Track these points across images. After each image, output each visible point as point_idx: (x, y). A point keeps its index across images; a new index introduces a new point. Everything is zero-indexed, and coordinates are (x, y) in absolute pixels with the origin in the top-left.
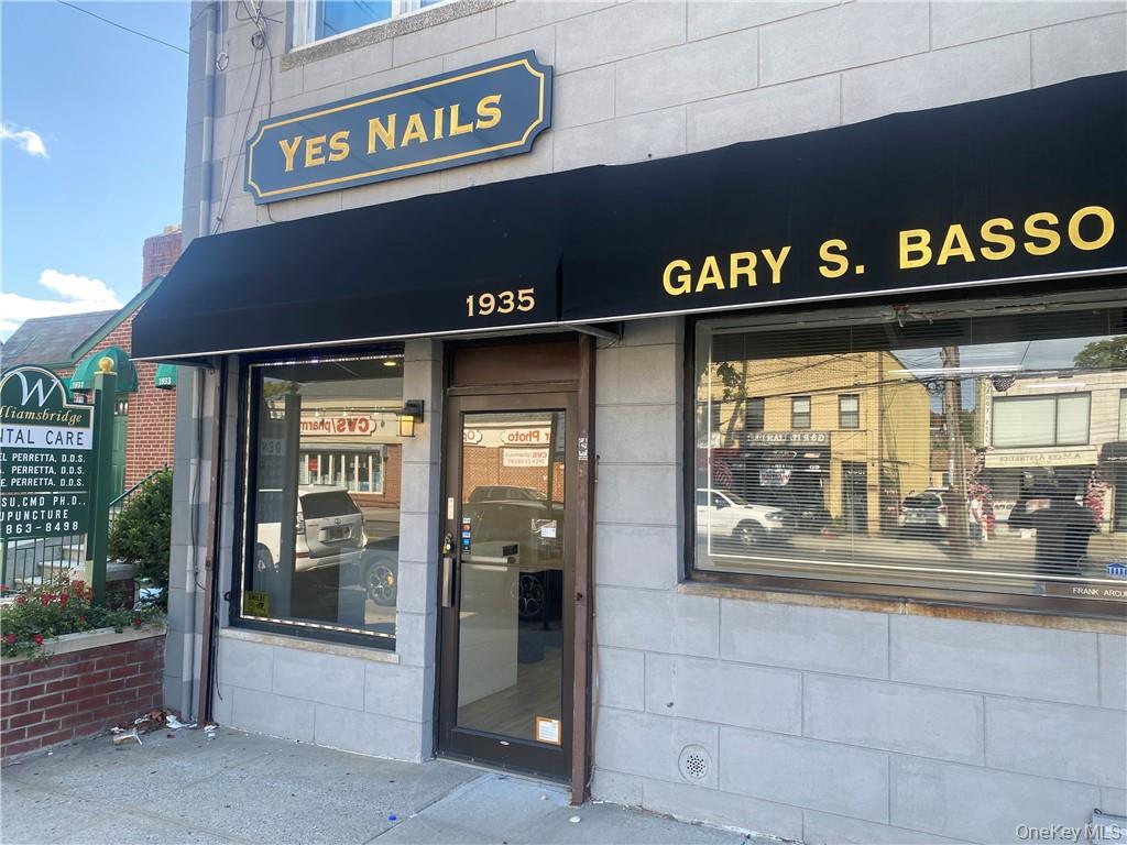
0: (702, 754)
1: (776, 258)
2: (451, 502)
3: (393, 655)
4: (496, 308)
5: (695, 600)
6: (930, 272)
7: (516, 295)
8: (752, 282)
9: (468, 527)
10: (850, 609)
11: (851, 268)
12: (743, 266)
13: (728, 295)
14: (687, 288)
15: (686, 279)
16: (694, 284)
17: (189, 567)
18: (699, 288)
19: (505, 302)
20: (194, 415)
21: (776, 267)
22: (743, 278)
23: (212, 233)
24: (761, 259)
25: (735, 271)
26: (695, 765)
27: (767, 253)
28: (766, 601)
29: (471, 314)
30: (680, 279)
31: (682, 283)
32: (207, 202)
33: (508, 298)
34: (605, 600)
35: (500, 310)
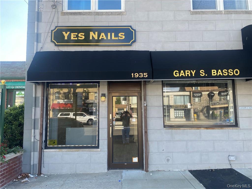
0: (169, 158)
1: (193, 72)
2: (111, 115)
3: (99, 149)
4: (139, 76)
5: (167, 131)
6: (216, 76)
7: (143, 74)
8: (190, 75)
9: (115, 120)
10: (194, 129)
11: (205, 75)
12: (188, 73)
13: (185, 77)
14: (178, 75)
15: (178, 74)
16: (179, 75)
17: (33, 134)
18: (180, 76)
19: (141, 75)
20: (34, 96)
21: (193, 73)
22: (188, 75)
23: (38, 51)
24: (191, 72)
25: (186, 73)
26: (168, 160)
27: (192, 71)
28: (180, 129)
29: (133, 77)
30: (177, 74)
31: (177, 75)
32: (36, 43)
33: (141, 74)
34: (150, 132)
35: (140, 76)
